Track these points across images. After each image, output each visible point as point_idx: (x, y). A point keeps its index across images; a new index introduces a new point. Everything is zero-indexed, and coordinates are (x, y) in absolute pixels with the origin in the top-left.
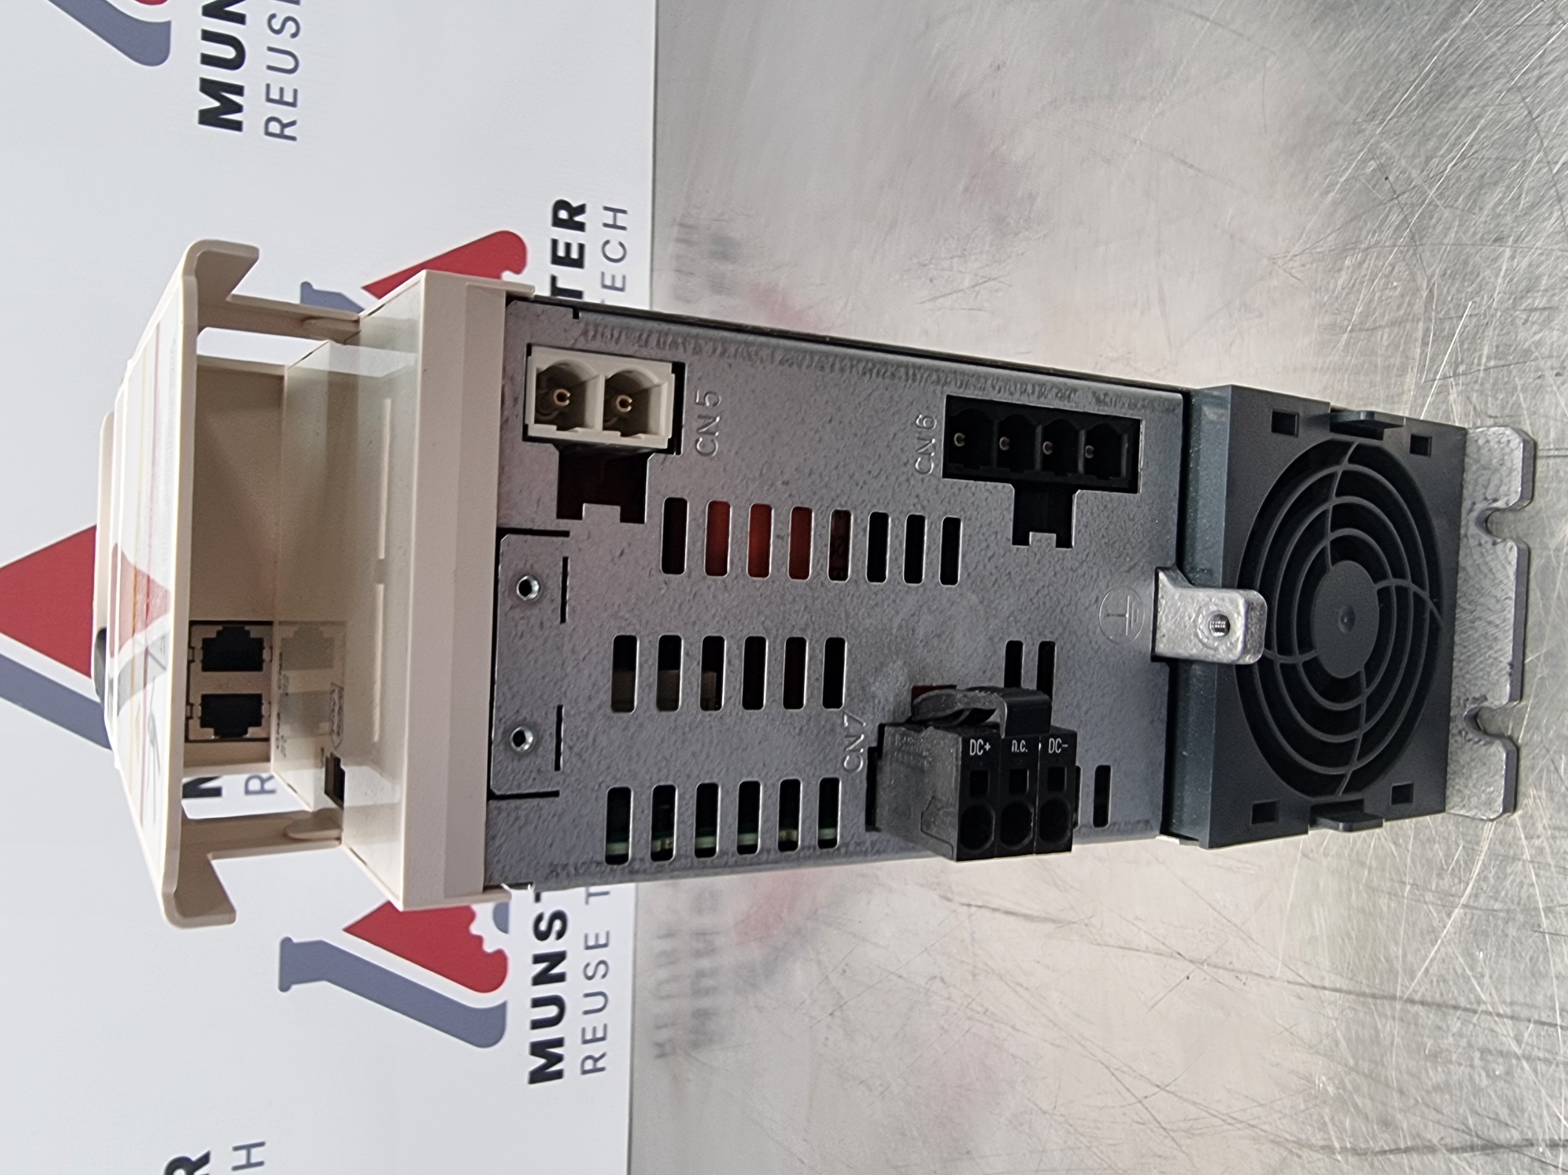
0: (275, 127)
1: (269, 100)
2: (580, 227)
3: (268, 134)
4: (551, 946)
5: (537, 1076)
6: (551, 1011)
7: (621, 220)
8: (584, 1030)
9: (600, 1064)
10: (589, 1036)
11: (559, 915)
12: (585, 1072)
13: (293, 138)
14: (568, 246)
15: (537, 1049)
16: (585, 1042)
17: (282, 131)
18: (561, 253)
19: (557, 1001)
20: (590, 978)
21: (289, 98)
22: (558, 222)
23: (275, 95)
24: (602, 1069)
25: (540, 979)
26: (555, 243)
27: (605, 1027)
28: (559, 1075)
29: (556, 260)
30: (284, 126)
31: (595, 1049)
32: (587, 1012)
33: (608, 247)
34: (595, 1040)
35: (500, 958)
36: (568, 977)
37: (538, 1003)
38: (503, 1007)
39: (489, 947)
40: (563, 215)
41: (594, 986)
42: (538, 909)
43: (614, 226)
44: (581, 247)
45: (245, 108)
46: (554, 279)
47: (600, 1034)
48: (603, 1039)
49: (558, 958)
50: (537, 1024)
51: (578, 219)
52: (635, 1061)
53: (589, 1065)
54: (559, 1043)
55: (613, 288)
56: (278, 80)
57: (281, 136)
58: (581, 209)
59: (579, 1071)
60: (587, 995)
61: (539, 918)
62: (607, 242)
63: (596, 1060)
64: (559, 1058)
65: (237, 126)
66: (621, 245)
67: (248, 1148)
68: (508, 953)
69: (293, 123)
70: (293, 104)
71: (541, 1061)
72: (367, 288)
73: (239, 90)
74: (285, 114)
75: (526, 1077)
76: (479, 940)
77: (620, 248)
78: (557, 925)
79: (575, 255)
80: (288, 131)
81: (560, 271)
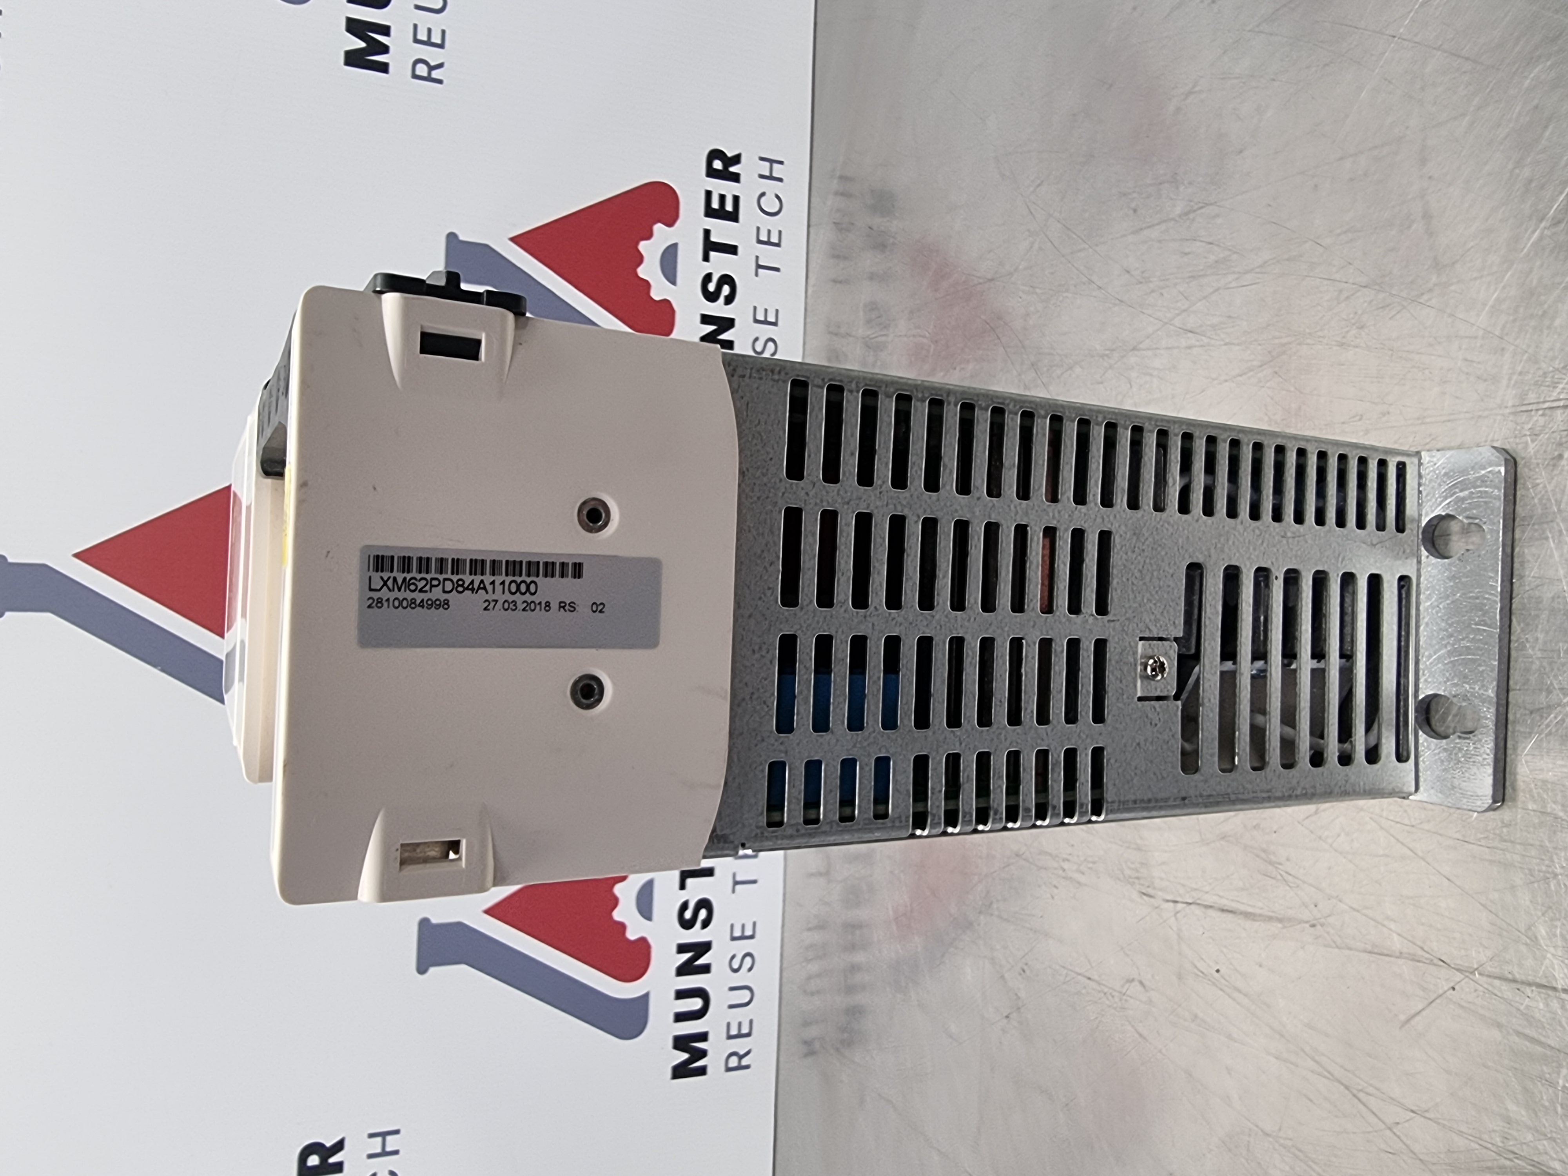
0: (422, 70)
1: (416, 41)
2: (736, 178)
3: (415, 76)
4: (696, 935)
5: (680, 1071)
6: (696, 1004)
7: (778, 170)
8: (728, 1025)
9: (744, 1062)
10: (734, 1032)
11: (705, 904)
12: (729, 1069)
13: (440, 82)
14: (722, 198)
15: (681, 1043)
16: (730, 1037)
17: (429, 73)
18: (715, 205)
19: (701, 993)
20: (736, 971)
21: (436, 39)
22: (712, 173)
23: (422, 36)
24: (747, 1067)
25: (683, 970)
26: (709, 194)
27: (751, 1022)
28: (702, 1071)
29: (710, 213)
30: (431, 68)
31: (740, 1045)
32: (731, 1007)
33: (763, 200)
34: (739, 1036)
35: (643, 945)
36: (713, 969)
37: (681, 995)
38: (646, 996)
39: (632, 935)
40: (718, 165)
41: (738, 980)
42: (683, 896)
43: (771, 177)
44: (736, 199)
45: (391, 50)
46: (707, 233)
47: (745, 1030)
48: (748, 1035)
49: (705, 947)
50: (680, 1017)
51: (733, 169)
52: (781, 1059)
53: (734, 1061)
54: (703, 1037)
55: (768, 243)
56: (425, 20)
57: (429, 79)
58: (737, 159)
59: (723, 1068)
60: (732, 989)
61: (684, 906)
62: (763, 194)
63: (741, 1057)
64: (703, 1054)
65: (383, 68)
66: (777, 197)
67: (384, 1135)
68: (651, 941)
69: (440, 66)
70: (441, 46)
71: (685, 1056)
72: (513, 240)
73: (385, 30)
74: (432, 55)
75: (669, 1073)
76: (622, 927)
77: (777, 201)
78: (703, 914)
79: (729, 207)
80: (435, 74)
81: (713, 224)
